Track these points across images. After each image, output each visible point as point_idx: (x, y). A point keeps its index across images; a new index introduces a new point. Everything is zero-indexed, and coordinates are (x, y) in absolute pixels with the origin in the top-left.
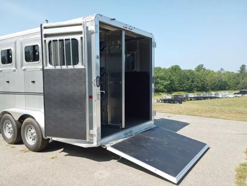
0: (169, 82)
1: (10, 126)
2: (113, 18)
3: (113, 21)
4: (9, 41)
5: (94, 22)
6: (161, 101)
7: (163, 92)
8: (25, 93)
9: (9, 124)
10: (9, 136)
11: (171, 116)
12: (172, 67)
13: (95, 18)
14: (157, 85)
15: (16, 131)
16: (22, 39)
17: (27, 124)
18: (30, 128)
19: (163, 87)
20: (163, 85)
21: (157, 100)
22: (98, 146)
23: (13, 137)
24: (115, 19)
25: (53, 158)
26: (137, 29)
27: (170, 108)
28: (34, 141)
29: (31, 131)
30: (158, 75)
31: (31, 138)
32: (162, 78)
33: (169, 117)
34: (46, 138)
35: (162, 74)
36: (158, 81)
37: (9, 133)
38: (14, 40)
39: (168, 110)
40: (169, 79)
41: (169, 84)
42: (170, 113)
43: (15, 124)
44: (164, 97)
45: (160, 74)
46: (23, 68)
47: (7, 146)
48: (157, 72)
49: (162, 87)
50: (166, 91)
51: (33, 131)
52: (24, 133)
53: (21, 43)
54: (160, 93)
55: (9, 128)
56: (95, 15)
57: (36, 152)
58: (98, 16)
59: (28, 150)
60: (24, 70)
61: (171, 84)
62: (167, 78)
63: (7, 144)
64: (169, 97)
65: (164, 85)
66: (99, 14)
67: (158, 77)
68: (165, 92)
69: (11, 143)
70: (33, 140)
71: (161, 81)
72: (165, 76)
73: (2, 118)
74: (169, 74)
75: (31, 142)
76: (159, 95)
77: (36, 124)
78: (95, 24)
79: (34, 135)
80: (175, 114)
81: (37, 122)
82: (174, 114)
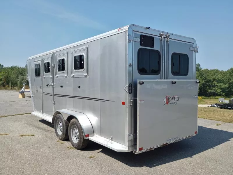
0: (227, 85)
1: (61, 124)
2: (147, 27)
3: (148, 29)
4: (63, 52)
5: (127, 32)
6: (216, 106)
7: (220, 95)
8: (73, 96)
9: (60, 122)
10: (60, 133)
11: (221, 124)
12: (231, 69)
13: (129, 28)
14: (213, 88)
15: (65, 129)
16: (73, 50)
17: (73, 124)
18: (75, 128)
19: (221, 90)
20: (220, 88)
21: (212, 105)
22: (129, 152)
23: (63, 134)
24: (150, 28)
25: (91, 157)
26: (175, 35)
27: (223, 115)
28: (77, 140)
29: (76, 131)
30: (214, 77)
31: (75, 137)
32: (219, 81)
33: (217, 125)
34: (86, 138)
35: (219, 77)
36: (215, 84)
37: (60, 130)
38: (66, 51)
39: (219, 117)
40: (228, 81)
41: (228, 88)
42: (220, 120)
43: (64, 123)
44: (221, 102)
45: (217, 77)
46: (73, 75)
47: (58, 142)
48: (213, 74)
49: (219, 91)
50: (224, 94)
51: (77, 131)
52: (70, 132)
53: (72, 54)
54: (217, 97)
55: (61, 127)
56: (129, 25)
57: (79, 150)
58: (132, 26)
59: (73, 147)
60: (73, 76)
61: (229, 87)
62: (225, 81)
63: (58, 139)
64: (226, 101)
65: (222, 88)
66: (133, 25)
67: (214, 80)
68: (223, 96)
69: (61, 140)
70: (77, 138)
71: (218, 84)
72: (223, 79)
73: (56, 117)
74: (228, 77)
75: (75, 140)
76: (216, 99)
77: (79, 125)
78: (128, 34)
79: (77, 134)
80: (226, 122)
81: (79, 123)
82: (224, 122)
